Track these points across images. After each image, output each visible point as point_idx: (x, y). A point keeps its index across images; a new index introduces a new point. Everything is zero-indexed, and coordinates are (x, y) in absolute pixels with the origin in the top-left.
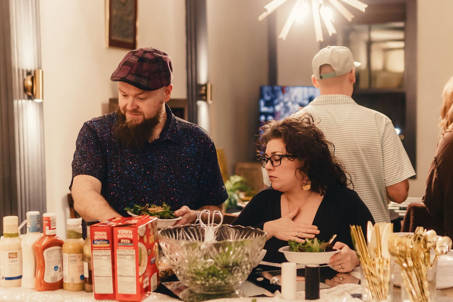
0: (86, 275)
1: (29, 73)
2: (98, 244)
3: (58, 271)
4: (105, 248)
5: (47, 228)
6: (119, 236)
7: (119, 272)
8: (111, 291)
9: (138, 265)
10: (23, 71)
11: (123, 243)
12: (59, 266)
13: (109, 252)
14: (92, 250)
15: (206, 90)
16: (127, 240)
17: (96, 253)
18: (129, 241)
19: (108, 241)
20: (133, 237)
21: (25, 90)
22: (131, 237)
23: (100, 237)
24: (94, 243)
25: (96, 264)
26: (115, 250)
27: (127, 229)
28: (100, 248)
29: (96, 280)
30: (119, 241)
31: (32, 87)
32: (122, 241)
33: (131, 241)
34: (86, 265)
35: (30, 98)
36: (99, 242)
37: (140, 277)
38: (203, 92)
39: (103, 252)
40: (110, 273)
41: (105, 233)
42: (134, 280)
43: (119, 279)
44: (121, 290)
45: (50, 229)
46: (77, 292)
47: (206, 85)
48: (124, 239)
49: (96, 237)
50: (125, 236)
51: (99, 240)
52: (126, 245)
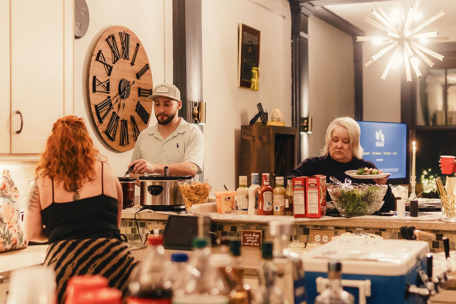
0: (287, 206)
1: (196, 105)
2: (297, 187)
3: (270, 205)
4: (300, 190)
5: (265, 181)
6: (309, 183)
7: (309, 202)
8: (303, 213)
9: (319, 198)
10: (192, 102)
11: (311, 186)
12: (271, 202)
13: (303, 192)
14: (293, 190)
15: (307, 123)
16: (313, 185)
17: (295, 192)
18: (315, 185)
19: (302, 186)
20: (317, 183)
21: (194, 116)
22: (316, 183)
23: (298, 184)
24: (294, 187)
25: (295, 198)
26: (306, 190)
27: (314, 179)
28: (298, 190)
29: (295, 207)
30: (309, 185)
31: (198, 114)
32: (311, 185)
33: (316, 185)
34: (287, 201)
35: (196, 122)
36: (297, 186)
37: (320, 204)
38: (305, 124)
39: (300, 192)
40: (303, 203)
41: (301, 182)
42: (317, 206)
43: (309, 206)
44: (310, 211)
45: (266, 181)
46: (283, 216)
47: (307, 119)
48: (312, 184)
49: (296, 184)
50: (312, 182)
51: (297, 185)
52: (312, 187)
